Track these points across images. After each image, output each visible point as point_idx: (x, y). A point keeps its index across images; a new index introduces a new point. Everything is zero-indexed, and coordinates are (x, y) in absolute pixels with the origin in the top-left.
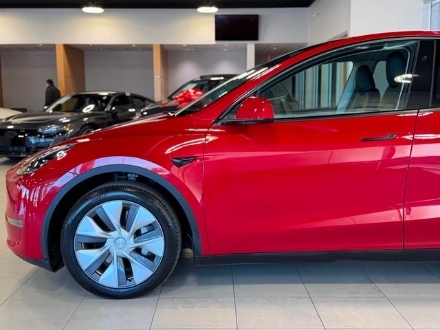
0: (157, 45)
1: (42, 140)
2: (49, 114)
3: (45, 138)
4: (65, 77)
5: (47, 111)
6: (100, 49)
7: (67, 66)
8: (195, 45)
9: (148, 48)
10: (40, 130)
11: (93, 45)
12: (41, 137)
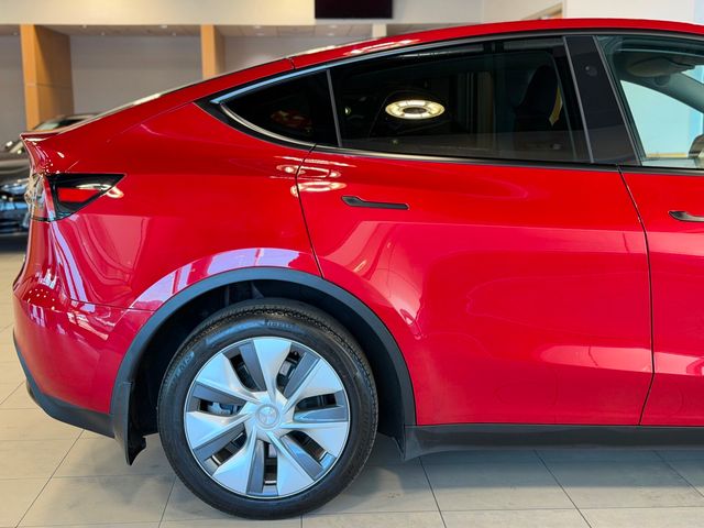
0: (207, 27)
1: (10, 206)
2: (16, 156)
3: (15, 201)
4: (38, 84)
5: (13, 151)
6: (100, 34)
7: (42, 67)
8: (277, 27)
9: (193, 32)
10: (6, 188)
11: (88, 26)
12: (7, 200)
